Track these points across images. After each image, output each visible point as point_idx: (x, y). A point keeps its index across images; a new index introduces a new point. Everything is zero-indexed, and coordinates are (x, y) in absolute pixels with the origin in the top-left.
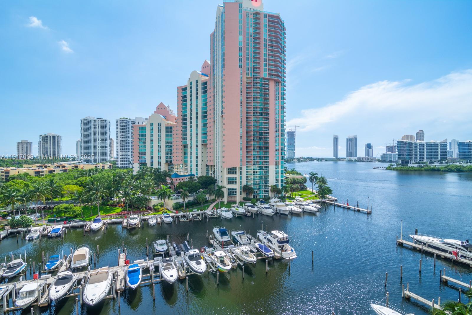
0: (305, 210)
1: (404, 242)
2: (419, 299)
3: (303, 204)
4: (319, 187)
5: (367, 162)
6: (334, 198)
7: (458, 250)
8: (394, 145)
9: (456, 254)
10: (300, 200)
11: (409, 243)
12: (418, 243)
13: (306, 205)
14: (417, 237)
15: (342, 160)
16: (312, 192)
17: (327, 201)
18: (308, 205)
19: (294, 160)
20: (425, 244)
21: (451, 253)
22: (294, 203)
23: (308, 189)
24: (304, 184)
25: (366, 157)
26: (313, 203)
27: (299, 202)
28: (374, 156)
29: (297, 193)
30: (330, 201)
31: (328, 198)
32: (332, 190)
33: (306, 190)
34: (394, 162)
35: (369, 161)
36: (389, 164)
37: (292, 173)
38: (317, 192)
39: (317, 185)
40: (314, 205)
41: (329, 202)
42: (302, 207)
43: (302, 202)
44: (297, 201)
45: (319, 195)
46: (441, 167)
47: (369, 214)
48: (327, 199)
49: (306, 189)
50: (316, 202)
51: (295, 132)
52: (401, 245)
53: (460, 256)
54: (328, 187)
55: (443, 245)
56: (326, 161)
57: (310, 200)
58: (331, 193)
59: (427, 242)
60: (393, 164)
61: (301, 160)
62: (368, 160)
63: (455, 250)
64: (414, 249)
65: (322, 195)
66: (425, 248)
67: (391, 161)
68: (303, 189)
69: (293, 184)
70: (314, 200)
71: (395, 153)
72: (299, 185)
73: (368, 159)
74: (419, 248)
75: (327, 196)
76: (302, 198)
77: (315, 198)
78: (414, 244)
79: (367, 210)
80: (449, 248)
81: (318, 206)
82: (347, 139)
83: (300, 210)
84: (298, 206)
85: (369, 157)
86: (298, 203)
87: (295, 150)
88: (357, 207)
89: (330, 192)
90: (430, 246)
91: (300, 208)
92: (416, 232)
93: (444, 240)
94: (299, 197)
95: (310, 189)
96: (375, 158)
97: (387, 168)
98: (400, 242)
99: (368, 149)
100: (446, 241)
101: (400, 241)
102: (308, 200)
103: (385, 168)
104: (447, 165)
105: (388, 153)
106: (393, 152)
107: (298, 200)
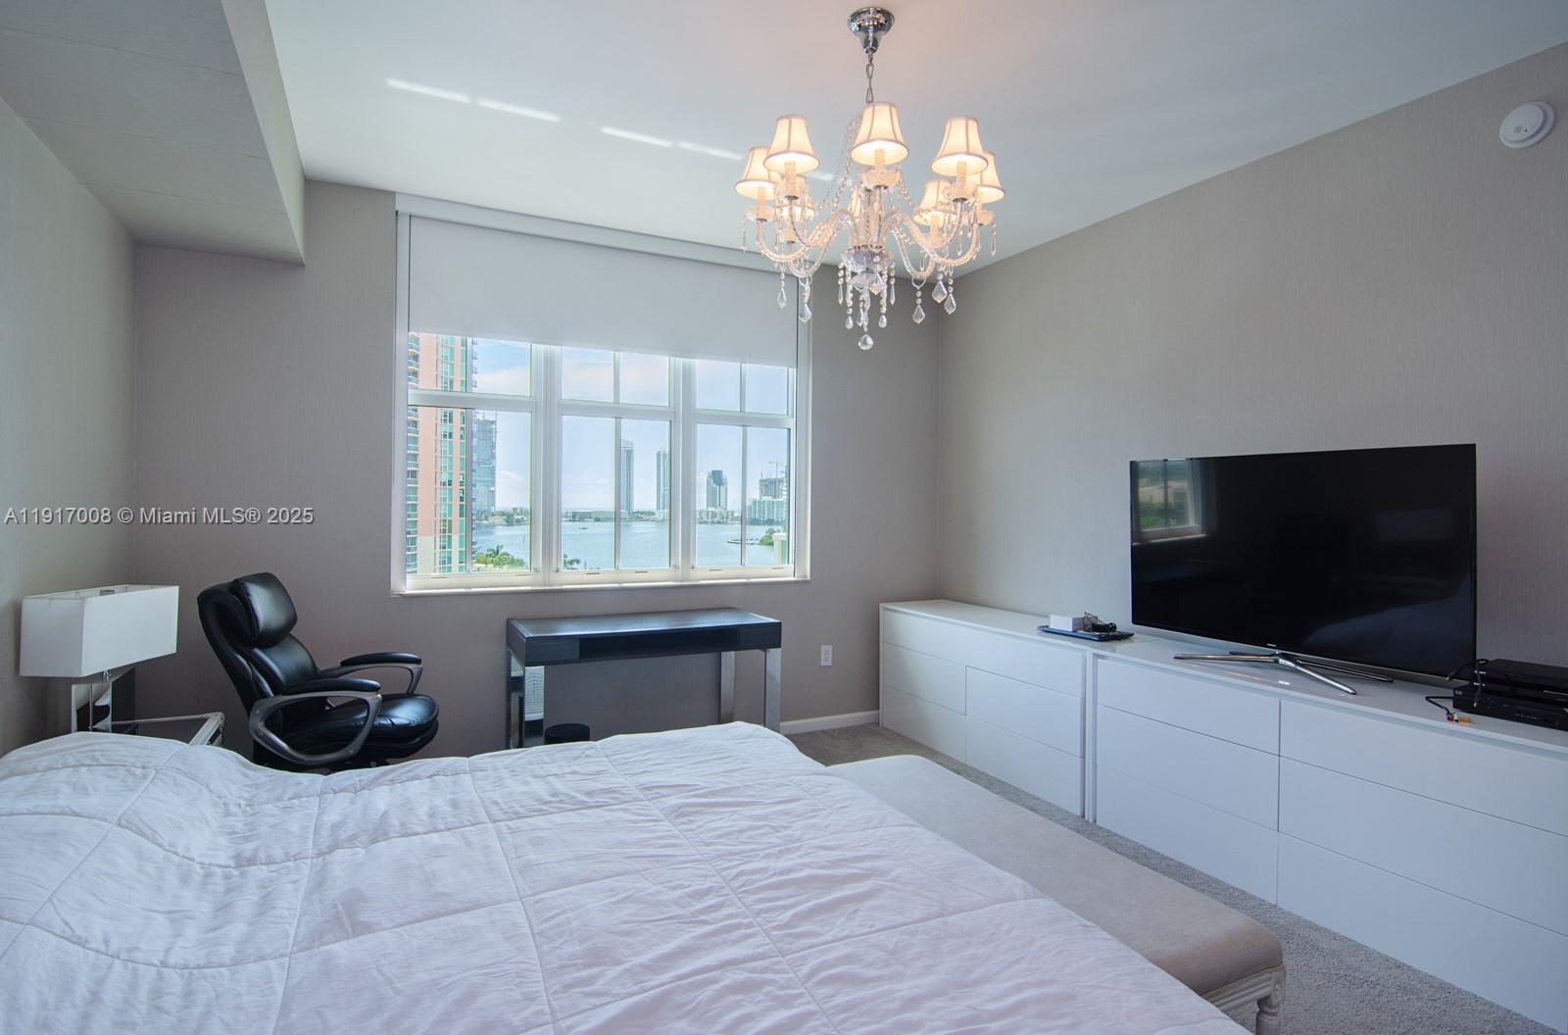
5: (713, 523)
8: (779, 477)
15: (645, 517)
19: (491, 520)
25: (711, 509)
28: (729, 508)
34: (778, 523)
35: (719, 522)
36: (767, 528)
51: (493, 422)
56: (597, 520)
60: (775, 528)
61: (517, 517)
62: (716, 520)
67: (770, 522)
71: (781, 500)
73: (714, 515)
82: (658, 455)
85: (718, 510)
87: (493, 483)
96: (733, 513)
99: (715, 486)
103: (758, 542)
105: (764, 498)
106: (775, 497)
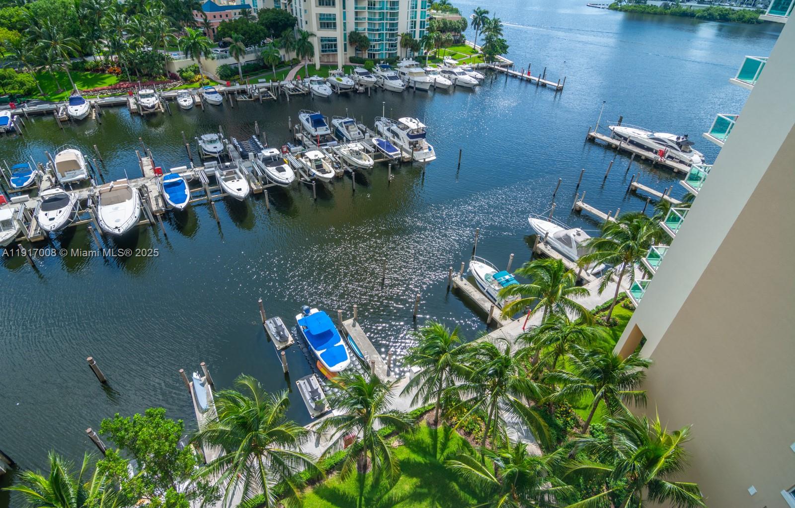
0: (457, 83)
1: (599, 136)
2: (592, 211)
3: (455, 71)
4: (487, 39)
6: (509, 62)
7: (667, 149)
9: (662, 154)
10: (451, 64)
11: (605, 138)
12: (617, 137)
13: (460, 73)
14: (620, 129)
16: (474, 49)
17: (496, 67)
18: (464, 74)
20: (625, 139)
21: (656, 153)
22: (439, 70)
23: (467, 42)
24: (462, 33)
26: (473, 69)
27: (449, 67)
29: (448, 50)
30: (502, 66)
31: (499, 62)
32: (508, 47)
33: (463, 44)
37: (441, 9)
38: (481, 50)
39: (483, 36)
40: (474, 73)
41: (499, 68)
42: (453, 76)
43: (455, 67)
44: (445, 65)
45: (485, 55)
46: (698, 9)
47: (559, 90)
48: (497, 63)
49: (464, 42)
50: (478, 69)
52: (592, 140)
53: (666, 157)
54: (503, 40)
55: (651, 141)
57: (468, 64)
58: (506, 53)
59: (630, 137)
63: (663, 148)
64: (609, 147)
65: (490, 54)
66: (624, 145)
68: (459, 42)
69: (441, 32)
70: (475, 65)
72: (453, 33)
74: (616, 145)
75: (498, 57)
76: (455, 60)
77: (477, 60)
78: (611, 139)
79: (556, 85)
80: (657, 145)
81: (480, 76)
83: (448, 83)
84: (447, 75)
86: (447, 69)
88: (543, 79)
89: (504, 48)
90: (632, 142)
91: (449, 78)
92: (620, 122)
93: (655, 134)
94: (450, 57)
95: (470, 43)
97: (610, 6)
98: (592, 136)
100: (657, 135)
101: (592, 134)
102: (464, 63)
104: (709, 6)
107: (447, 64)
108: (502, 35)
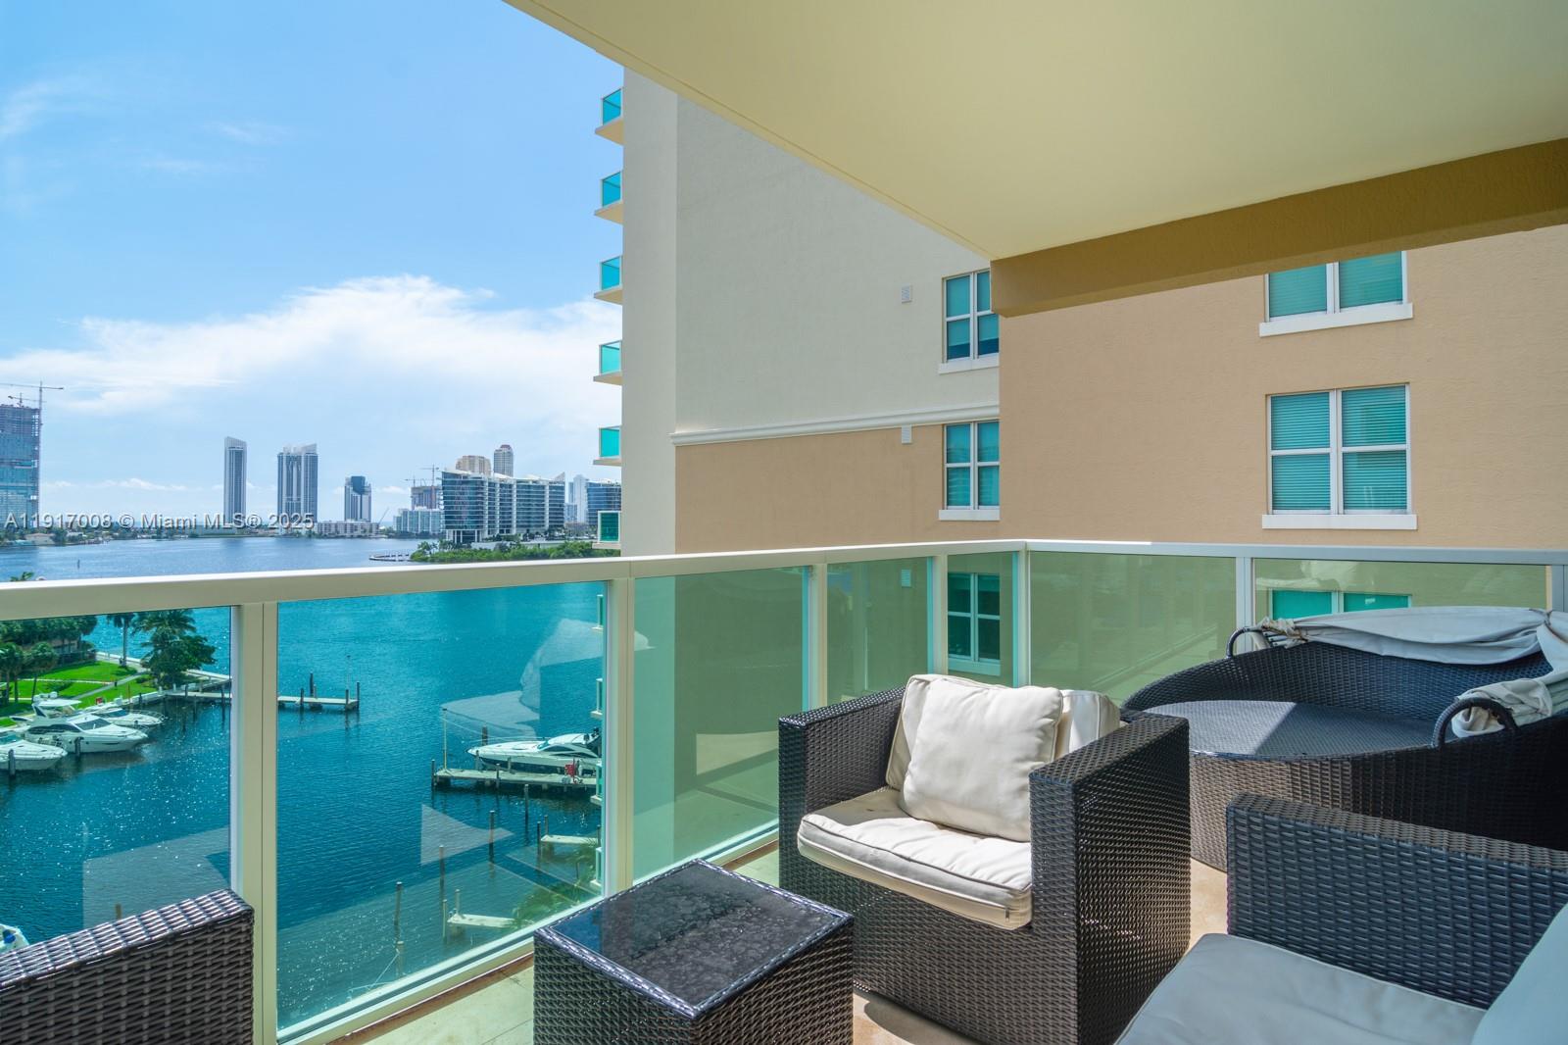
0: (84, 748)
1: (454, 773)
2: (486, 924)
3: (73, 722)
4: (155, 640)
5: (352, 537)
6: (222, 678)
7: (577, 759)
8: (435, 485)
9: (573, 771)
10: (58, 709)
11: (466, 773)
12: (489, 766)
13: (89, 725)
14: (487, 751)
15: (260, 532)
16: (125, 667)
17: (190, 694)
18: (100, 723)
19: (30, 538)
20: (504, 765)
21: (562, 772)
22: (25, 728)
23: (101, 656)
24: (85, 638)
25: (349, 521)
26: (126, 709)
27: (52, 716)
28: (374, 520)
29: (43, 680)
30: (204, 690)
31: (197, 682)
32: (213, 650)
33: (91, 660)
34: (434, 536)
35: (359, 537)
36: (419, 542)
38: (144, 665)
39: (148, 637)
40: (131, 717)
41: (198, 694)
42: (69, 735)
43: (69, 714)
44: (40, 713)
45: (156, 675)
46: (549, 547)
47: (352, 710)
48: (192, 686)
49: (93, 656)
50: (141, 707)
51: (37, 411)
52: (444, 786)
53: (580, 773)
54: (198, 639)
55: (547, 756)
56: (194, 536)
57: (111, 699)
58: (210, 661)
59: (510, 758)
60: (430, 542)
61: (70, 534)
62: (356, 533)
63: (569, 760)
64: (480, 787)
65: (168, 670)
66: (505, 776)
67: (425, 535)
68: (82, 658)
69: (19, 642)
70: (134, 699)
71: (437, 510)
72: (57, 642)
73: (354, 528)
74: (491, 781)
75: (190, 672)
76: (70, 698)
77: (138, 687)
78: (479, 773)
79: (343, 701)
80: (560, 759)
81: (148, 719)
82: (280, 458)
83: (58, 752)
84: (48, 737)
85: (359, 522)
86: (47, 722)
87: (35, 490)
88: (311, 696)
89: (202, 653)
90: (518, 767)
91: (58, 743)
92: (485, 741)
93: (549, 742)
94: (54, 694)
95: (108, 657)
96: (378, 526)
97: (412, 557)
98: (441, 778)
99: (355, 494)
100: (553, 742)
101: (441, 773)
102: (101, 700)
103: (408, 558)
104: (563, 542)
105: (417, 509)
106: (431, 508)
107: (45, 712)
108: (193, 629)
